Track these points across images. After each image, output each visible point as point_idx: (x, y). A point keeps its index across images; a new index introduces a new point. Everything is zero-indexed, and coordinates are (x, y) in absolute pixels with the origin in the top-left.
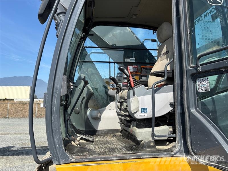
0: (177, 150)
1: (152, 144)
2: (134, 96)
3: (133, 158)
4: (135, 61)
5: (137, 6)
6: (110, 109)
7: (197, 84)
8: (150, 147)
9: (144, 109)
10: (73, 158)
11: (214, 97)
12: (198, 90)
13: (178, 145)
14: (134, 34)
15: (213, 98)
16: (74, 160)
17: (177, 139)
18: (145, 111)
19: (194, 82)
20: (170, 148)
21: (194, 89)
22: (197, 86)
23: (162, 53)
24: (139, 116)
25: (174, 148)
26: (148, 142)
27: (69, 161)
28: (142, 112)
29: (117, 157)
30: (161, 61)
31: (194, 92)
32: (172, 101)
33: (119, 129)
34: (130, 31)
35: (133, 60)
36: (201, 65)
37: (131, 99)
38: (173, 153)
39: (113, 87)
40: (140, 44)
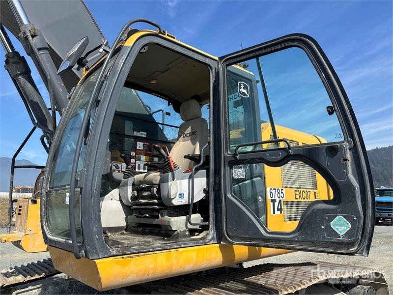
0: (210, 237)
1: (187, 233)
2: (173, 180)
3: (173, 247)
4: (146, 136)
5: (163, 72)
6: (112, 199)
7: (233, 170)
8: (185, 236)
9: (181, 194)
10: (113, 250)
11: (240, 184)
12: (234, 176)
13: (212, 233)
14: (140, 99)
15: (239, 186)
16: (114, 253)
17: (211, 226)
18: (182, 196)
19: (230, 169)
20: (204, 236)
21: (230, 176)
22: (234, 172)
23: (186, 132)
24: (177, 202)
25: (208, 236)
26: (183, 231)
27: (109, 255)
28: (179, 198)
29: (158, 247)
30: (183, 141)
31: (230, 178)
32: (205, 187)
33: (124, 227)
34: (135, 94)
35: (143, 134)
36: (239, 153)
37: (169, 183)
38: (207, 241)
39: (116, 168)
40: (148, 114)
